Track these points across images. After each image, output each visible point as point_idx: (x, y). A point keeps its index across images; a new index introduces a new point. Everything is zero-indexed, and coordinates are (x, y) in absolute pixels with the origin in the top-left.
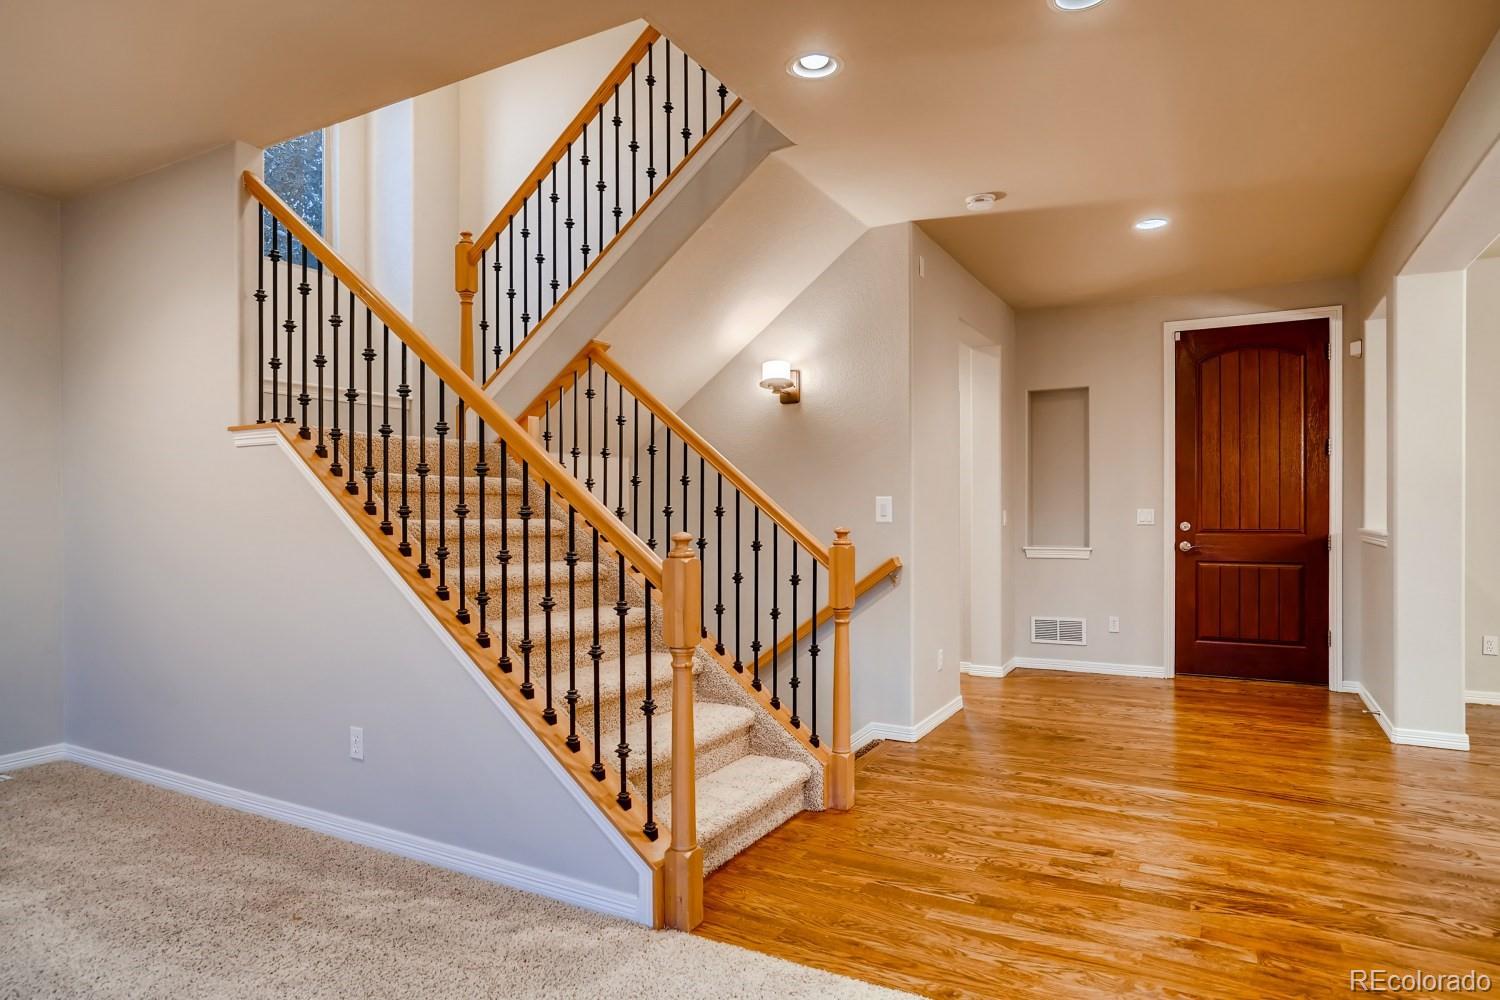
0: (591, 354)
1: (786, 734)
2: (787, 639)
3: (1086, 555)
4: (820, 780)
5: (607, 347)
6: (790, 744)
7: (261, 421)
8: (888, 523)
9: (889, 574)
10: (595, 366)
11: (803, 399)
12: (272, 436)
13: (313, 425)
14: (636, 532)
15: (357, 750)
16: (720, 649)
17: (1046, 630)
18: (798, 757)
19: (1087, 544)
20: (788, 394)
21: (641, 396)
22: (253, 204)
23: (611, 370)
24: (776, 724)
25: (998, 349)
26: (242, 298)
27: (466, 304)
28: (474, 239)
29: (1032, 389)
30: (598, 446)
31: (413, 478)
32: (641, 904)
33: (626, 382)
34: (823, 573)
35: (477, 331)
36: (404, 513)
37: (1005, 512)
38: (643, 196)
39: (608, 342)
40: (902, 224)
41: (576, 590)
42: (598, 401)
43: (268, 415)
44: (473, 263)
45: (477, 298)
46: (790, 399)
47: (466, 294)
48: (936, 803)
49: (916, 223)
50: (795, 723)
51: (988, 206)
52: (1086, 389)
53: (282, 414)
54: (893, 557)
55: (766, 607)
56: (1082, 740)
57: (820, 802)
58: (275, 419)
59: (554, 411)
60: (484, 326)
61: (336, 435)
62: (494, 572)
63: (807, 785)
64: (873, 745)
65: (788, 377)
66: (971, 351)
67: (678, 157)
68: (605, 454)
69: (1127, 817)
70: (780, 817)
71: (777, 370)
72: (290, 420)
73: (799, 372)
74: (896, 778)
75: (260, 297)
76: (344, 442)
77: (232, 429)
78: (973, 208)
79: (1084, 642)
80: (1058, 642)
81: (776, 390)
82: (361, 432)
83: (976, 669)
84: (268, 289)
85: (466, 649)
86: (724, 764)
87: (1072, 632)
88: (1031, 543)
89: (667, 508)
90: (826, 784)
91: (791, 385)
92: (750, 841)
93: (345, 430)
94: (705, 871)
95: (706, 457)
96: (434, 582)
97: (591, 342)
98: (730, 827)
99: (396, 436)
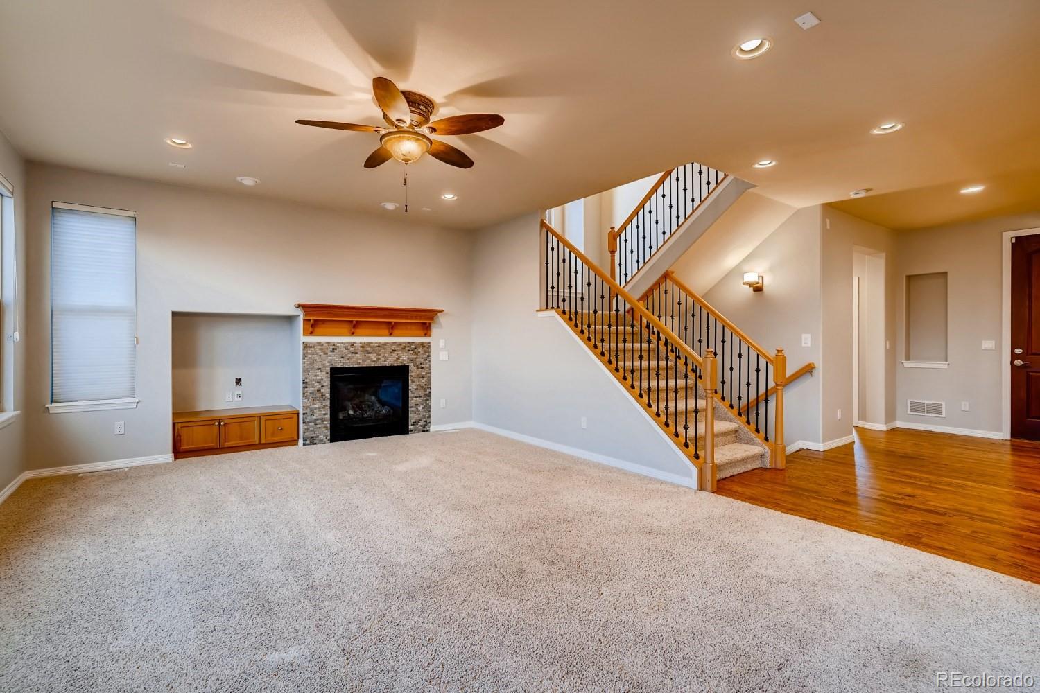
0: (666, 276)
1: (753, 435)
2: (754, 401)
3: (946, 366)
4: (768, 454)
5: (673, 272)
6: (755, 439)
7: (547, 308)
8: (808, 347)
9: (808, 370)
10: (668, 280)
11: (765, 289)
12: (552, 313)
13: (567, 309)
14: (693, 349)
15: (584, 425)
16: (723, 399)
17: (917, 408)
18: (758, 445)
19: (946, 361)
20: (757, 287)
21: (688, 293)
22: (544, 231)
23: (675, 282)
24: (749, 431)
25: (884, 255)
26: (540, 264)
27: (612, 256)
28: (616, 230)
29: (908, 274)
30: (669, 312)
31: (606, 328)
32: (693, 482)
33: (682, 287)
34: (771, 367)
35: (617, 267)
36: (602, 341)
37: (888, 343)
38: (689, 211)
39: (673, 270)
40: (816, 205)
41: (669, 371)
42: (669, 295)
43: (550, 306)
44: (615, 239)
45: (617, 254)
46: (758, 289)
47: (612, 252)
48: (827, 472)
49: (823, 204)
50: (757, 431)
51: (862, 194)
52: (946, 273)
53: (555, 306)
54: (811, 362)
55: (744, 381)
56: (923, 459)
57: (768, 464)
58: (553, 308)
59: (650, 299)
60: (620, 265)
61: (576, 313)
63: (762, 456)
64: (800, 450)
65: (757, 281)
66: (866, 256)
67: (704, 194)
68: (672, 317)
69: (932, 487)
70: (749, 467)
71: (752, 277)
72: (558, 307)
73: (762, 277)
74: (809, 462)
75: (547, 264)
76: (579, 316)
77: (537, 311)
78: (853, 196)
79: (944, 415)
80: (926, 414)
81: (751, 285)
82: (586, 311)
83: (869, 426)
84: (550, 261)
85: (627, 389)
86: (724, 444)
87: (936, 410)
88: (908, 358)
89: (700, 340)
90: (772, 457)
91: (758, 283)
92: (736, 473)
93: (579, 311)
94: (717, 478)
95: (717, 318)
96: (613, 366)
97: (667, 271)
98: (727, 464)
99: (599, 312)
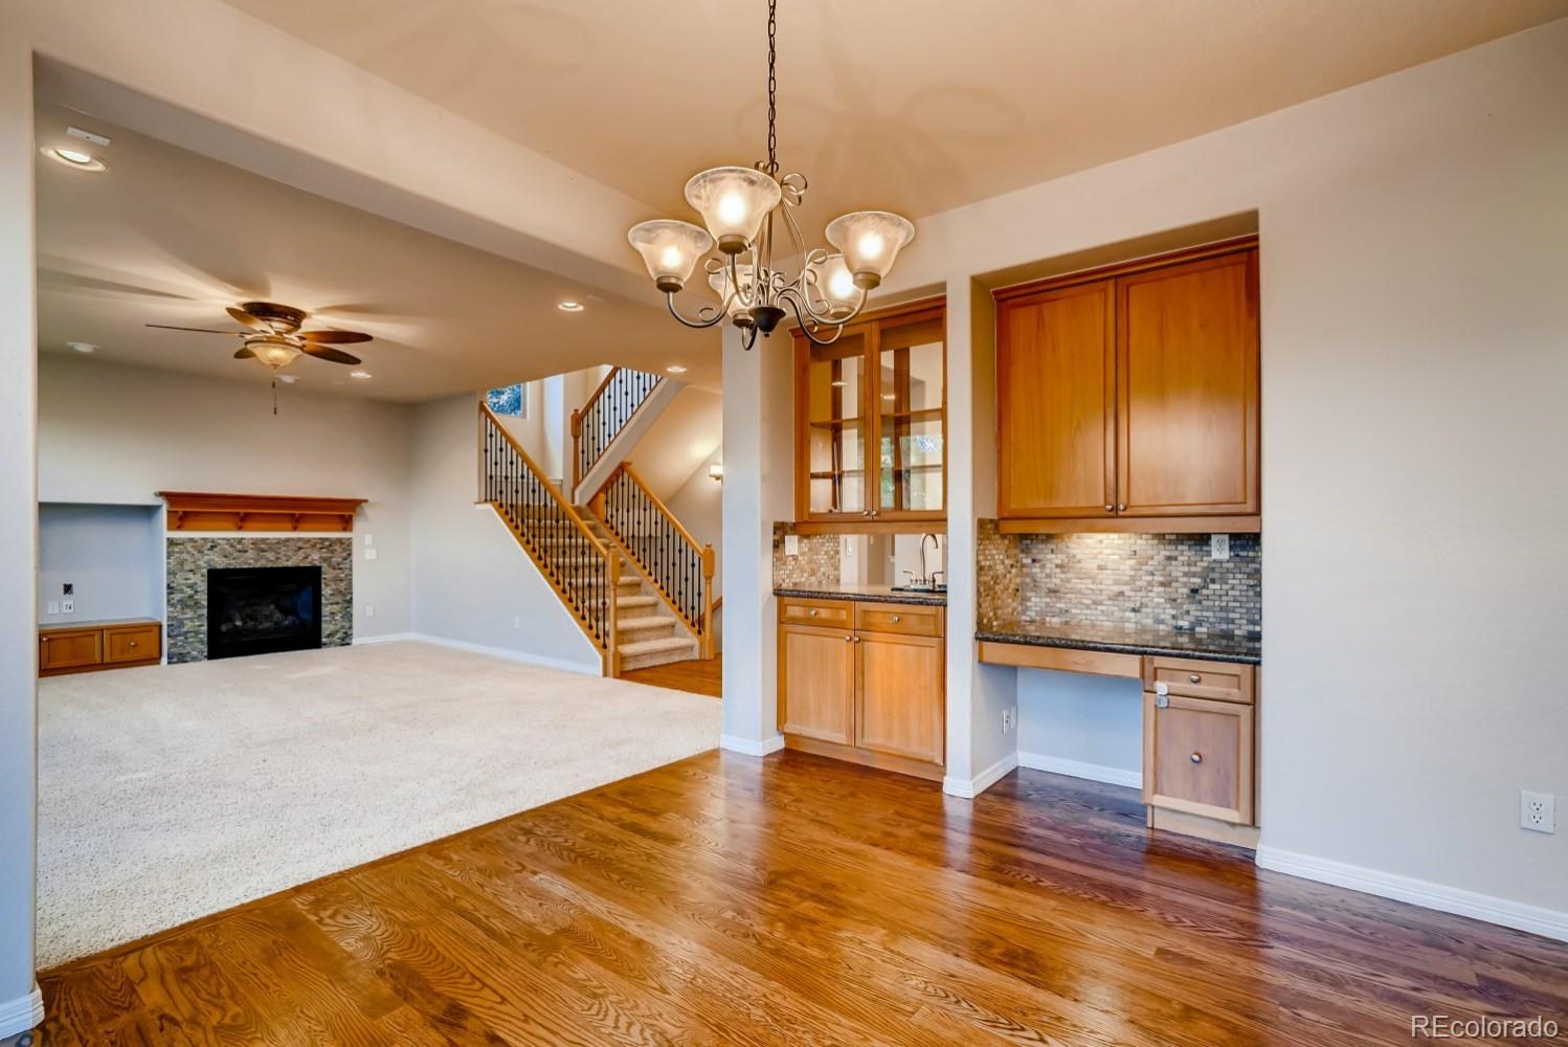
0: (623, 467)
1: (686, 629)
4: (697, 647)
5: (629, 463)
6: (686, 633)
7: (486, 500)
10: (625, 472)
12: (489, 506)
13: (504, 502)
16: (668, 595)
18: (688, 638)
21: (641, 486)
22: (483, 414)
23: (631, 474)
24: (682, 626)
26: (479, 451)
27: (576, 442)
28: (580, 412)
33: (637, 481)
34: (702, 562)
35: (580, 455)
36: (534, 536)
39: (631, 461)
43: (489, 498)
44: (579, 424)
45: (580, 440)
47: (576, 438)
50: (694, 625)
53: (493, 498)
55: (683, 576)
57: (692, 657)
58: (491, 500)
60: (583, 452)
61: (512, 506)
62: (580, 560)
63: (688, 649)
68: (628, 510)
70: (677, 659)
72: (496, 500)
75: (486, 451)
76: (514, 510)
77: (475, 503)
84: (489, 448)
85: (551, 585)
86: (658, 638)
90: (700, 648)
92: (657, 663)
93: (531, 503)
96: (542, 562)
97: (623, 461)
98: (645, 654)
